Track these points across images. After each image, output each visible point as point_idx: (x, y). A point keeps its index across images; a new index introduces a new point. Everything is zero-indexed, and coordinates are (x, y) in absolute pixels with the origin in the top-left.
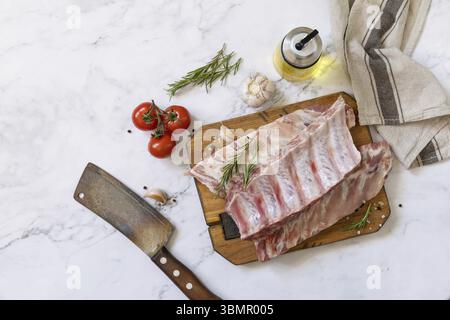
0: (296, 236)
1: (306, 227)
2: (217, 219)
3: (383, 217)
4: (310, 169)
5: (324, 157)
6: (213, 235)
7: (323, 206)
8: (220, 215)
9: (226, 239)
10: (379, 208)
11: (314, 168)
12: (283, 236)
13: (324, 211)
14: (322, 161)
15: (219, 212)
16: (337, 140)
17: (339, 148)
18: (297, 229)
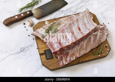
0: (74, 55)
1: (78, 52)
2: (43, 52)
3: (108, 50)
4: (78, 30)
5: (83, 26)
6: (42, 58)
7: (84, 44)
8: (45, 51)
9: (47, 59)
10: (106, 47)
11: (79, 29)
12: (70, 55)
13: (85, 46)
14: (82, 27)
15: (44, 49)
16: (88, 21)
17: (88, 23)
18: (75, 52)
